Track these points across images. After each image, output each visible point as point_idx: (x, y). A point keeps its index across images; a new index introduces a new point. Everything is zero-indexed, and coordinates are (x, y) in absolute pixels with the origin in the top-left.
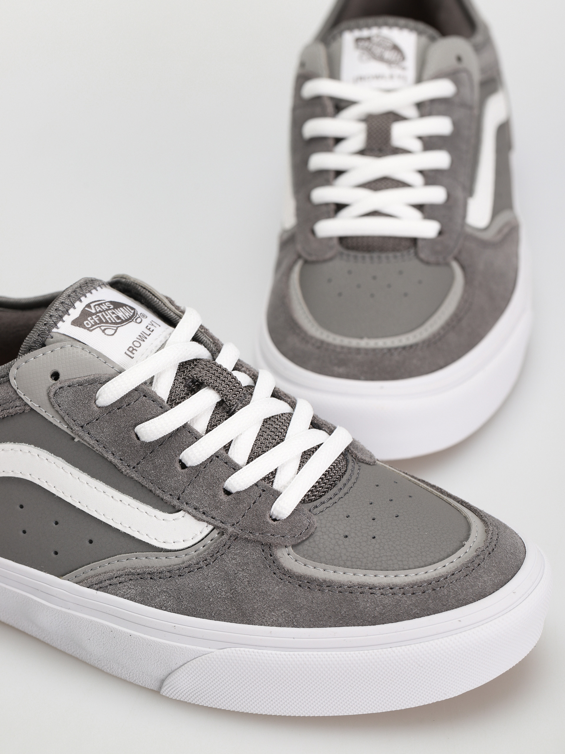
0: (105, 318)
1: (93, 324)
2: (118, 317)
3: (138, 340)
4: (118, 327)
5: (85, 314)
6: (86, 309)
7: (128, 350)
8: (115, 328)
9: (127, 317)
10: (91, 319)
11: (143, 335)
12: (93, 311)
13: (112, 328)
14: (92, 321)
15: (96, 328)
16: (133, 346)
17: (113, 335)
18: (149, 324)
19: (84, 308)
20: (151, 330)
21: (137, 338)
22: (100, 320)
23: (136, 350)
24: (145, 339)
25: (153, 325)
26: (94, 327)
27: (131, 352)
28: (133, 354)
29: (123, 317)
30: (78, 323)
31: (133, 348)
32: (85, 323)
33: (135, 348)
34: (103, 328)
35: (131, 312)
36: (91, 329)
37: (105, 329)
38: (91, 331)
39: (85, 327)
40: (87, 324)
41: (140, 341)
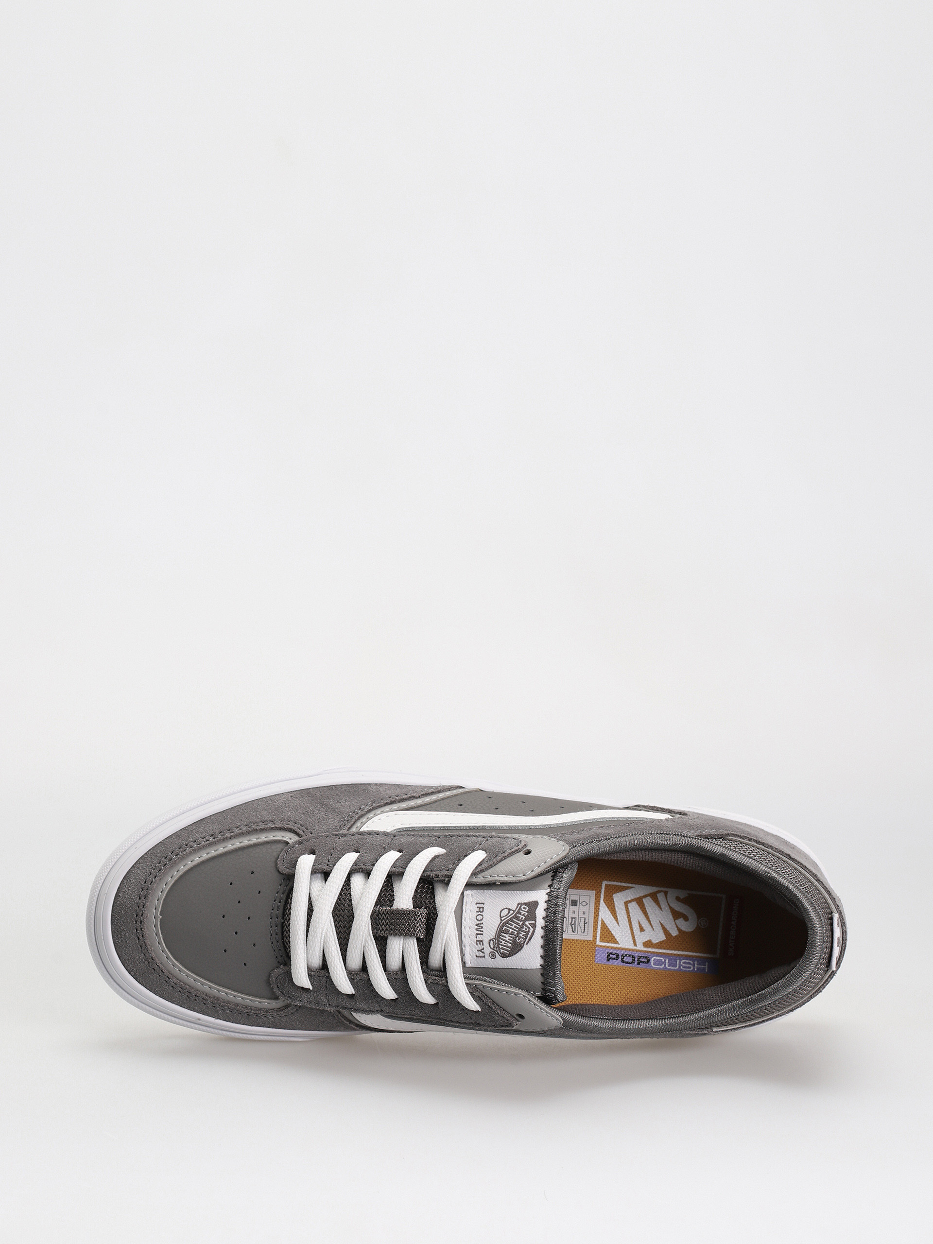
0: (515, 922)
1: (521, 911)
2: (506, 932)
3: (481, 922)
4: (501, 923)
5: (532, 916)
6: (534, 922)
7: (483, 908)
8: (503, 919)
9: (501, 939)
10: (525, 914)
11: (480, 931)
12: (527, 923)
13: (505, 917)
14: (523, 912)
15: (516, 909)
16: (481, 913)
17: (501, 912)
18: (483, 949)
19: (536, 921)
20: (478, 943)
21: (482, 923)
22: (517, 918)
23: (477, 912)
24: (477, 928)
25: (480, 951)
26: (518, 908)
27: (480, 908)
28: (478, 907)
29: (504, 937)
30: (533, 905)
31: (481, 912)
32: (527, 908)
33: (480, 913)
34: (511, 912)
35: (502, 949)
36: (520, 905)
37: (509, 913)
38: (518, 904)
39: (525, 904)
40: (524, 908)
41: (479, 922)
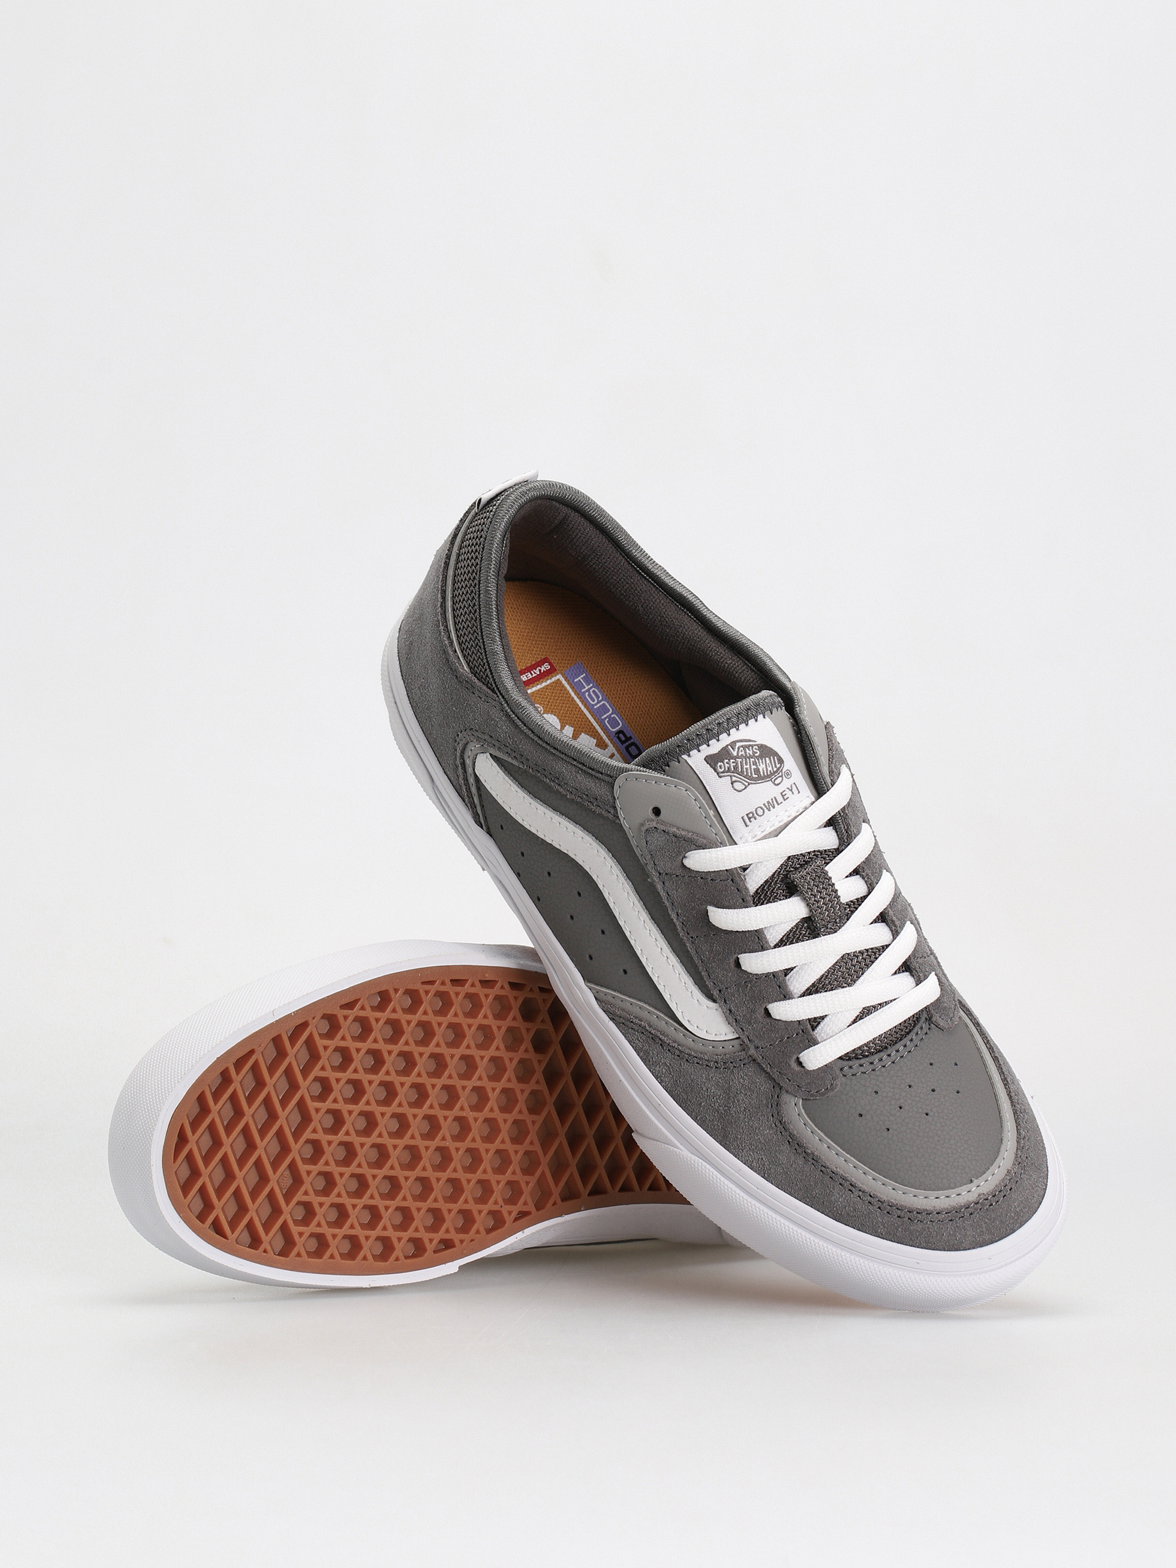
0: (742, 768)
1: (727, 769)
2: (757, 771)
3: (764, 807)
4: (752, 783)
5: (724, 754)
6: (729, 747)
7: (747, 815)
8: (747, 784)
9: (767, 773)
10: (727, 763)
11: (773, 802)
12: (735, 754)
13: (744, 782)
14: (727, 765)
15: (727, 776)
16: (755, 812)
17: (740, 791)
18: (788, 788)
19: (727, 745)
20: (785, 797)
21: (764, 804)
22: (736, 768)
23: (755, 819)
24: (771, 808)
25: (791, 790)
26: (726, 774)
27: (749, 818)
28: (750, 822)
29: (764, 771)
30: (712, 761)
31: (753, 815)
32: (719, 764)
33: (755, 815)
34: (734, 779)
35: (776, 767)
36: (722, 774)
37: (736, 781)
38: (720, 777)
39: (715, 770)
40: (721, 767)
41: (765, 809)
